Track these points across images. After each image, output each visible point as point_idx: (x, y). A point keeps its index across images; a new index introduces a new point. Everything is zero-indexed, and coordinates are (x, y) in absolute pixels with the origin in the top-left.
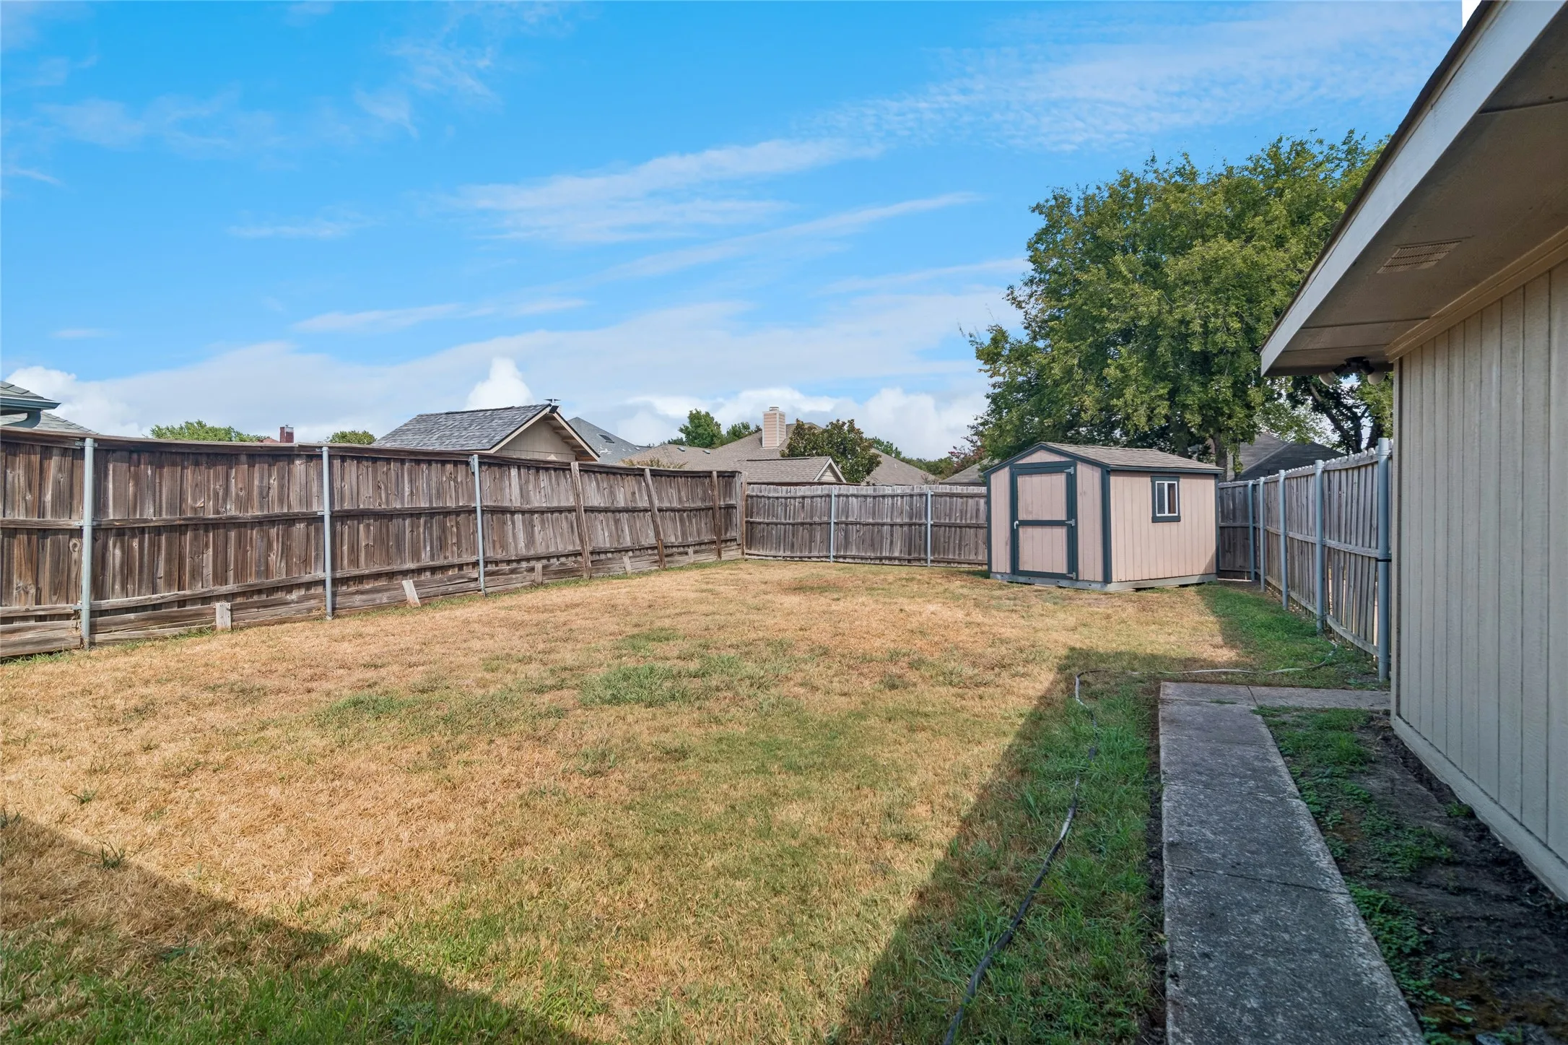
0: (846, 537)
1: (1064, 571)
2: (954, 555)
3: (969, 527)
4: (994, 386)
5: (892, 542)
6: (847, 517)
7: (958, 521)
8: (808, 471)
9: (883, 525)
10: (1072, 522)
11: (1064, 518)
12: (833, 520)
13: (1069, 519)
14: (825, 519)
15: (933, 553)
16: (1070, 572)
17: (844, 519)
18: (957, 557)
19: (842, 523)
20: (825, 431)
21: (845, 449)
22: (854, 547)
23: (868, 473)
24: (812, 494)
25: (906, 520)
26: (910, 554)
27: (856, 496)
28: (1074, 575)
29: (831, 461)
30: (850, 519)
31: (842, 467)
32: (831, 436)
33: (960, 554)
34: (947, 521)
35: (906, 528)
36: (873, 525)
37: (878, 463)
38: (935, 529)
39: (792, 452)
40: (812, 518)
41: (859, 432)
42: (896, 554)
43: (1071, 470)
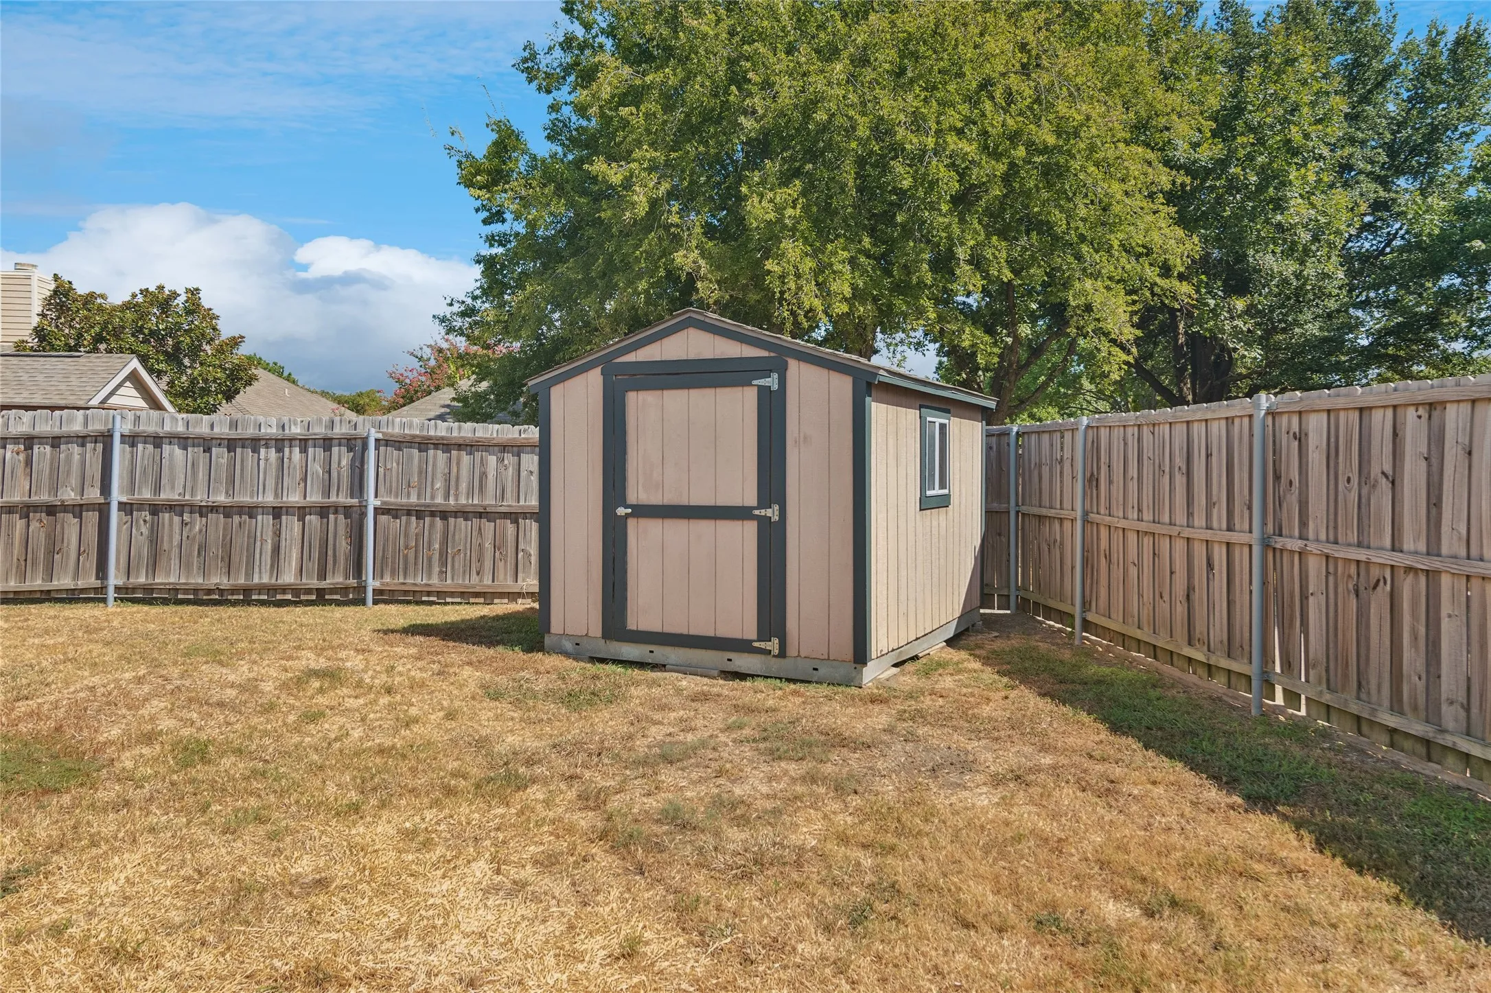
0: (154, 540)
1: (749, 631)
2: (430, 576)
3: (464, 514)
4: (491, 240)
5: (276, 550)
6: (157, 488)
7: (439, 500)
8: (74, 381)
9: (251, 511)
10: (772, 513)
11: (751, 499)
12: (118, 495)
13: (764, 502)
14: (94, 494)
15: (379, 573)
16: (764, 635)
17: (147, 494)
18: (435, 580)
19: (141, 506)
20: (126, 306)
21: (177, 347)
22: (175, 563)
23: (229, 396)
24: (56, 431)
25: (315, 498)
26: (322, 576)
27: (184, 441)
28: (773, 645)
29: (135, 364)
30: (166, 495)
31: (171, 384)
32: (143, 316)
33: (443, 573)
34: (413, 499)
35: (313, 519)
36: (227, 511)
37: (250, 381)
38: (383, 519)
39: (44, 341)
40: (54, 489)
41: (210, 316)
42: (289, 577)
43: (772, 382)
